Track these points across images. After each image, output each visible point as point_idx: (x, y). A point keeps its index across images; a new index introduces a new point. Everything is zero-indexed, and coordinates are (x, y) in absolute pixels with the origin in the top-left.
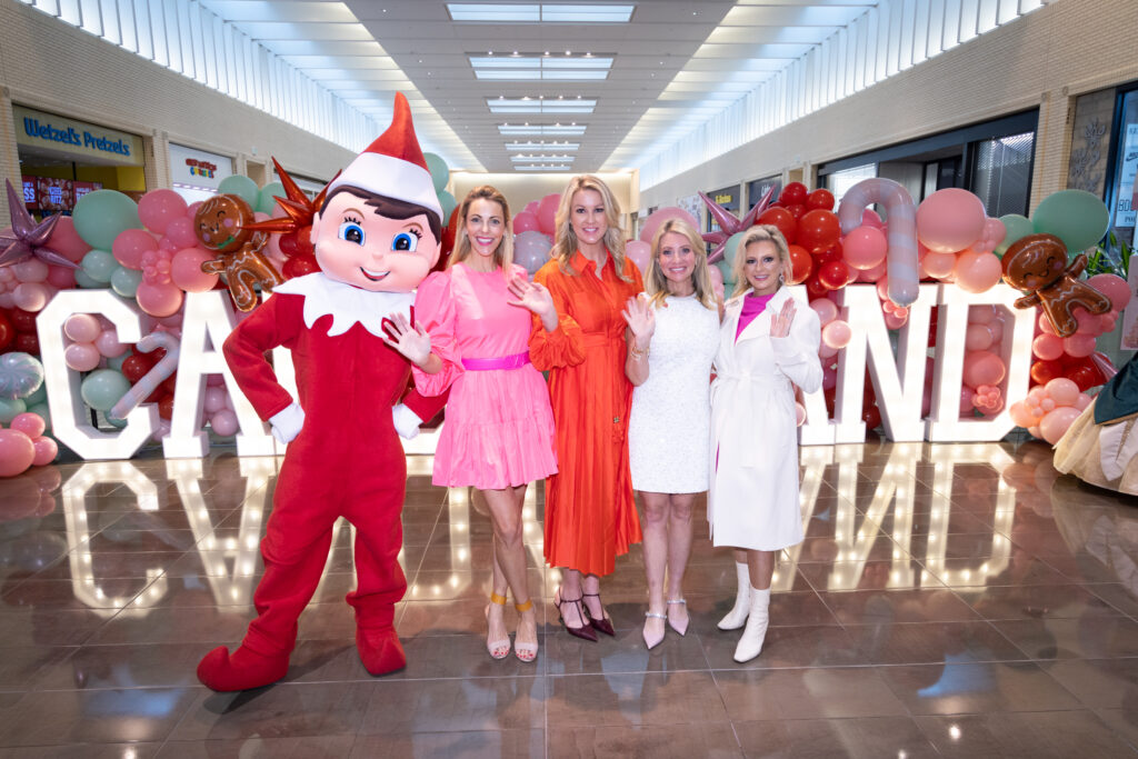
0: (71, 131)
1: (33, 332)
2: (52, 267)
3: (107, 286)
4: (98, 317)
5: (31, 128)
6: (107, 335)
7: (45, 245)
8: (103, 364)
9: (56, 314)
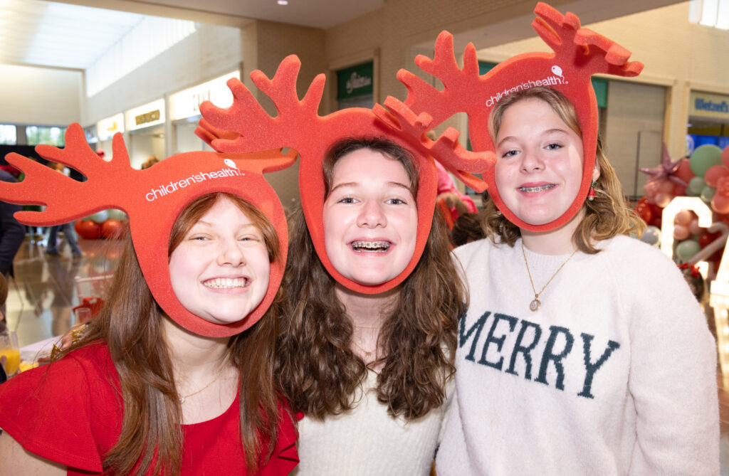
0: (724, 103)
1: (660, 217)
2: (676, 185)
3: (698, 195)
4: (692, 212)
5: (700, 104)
6: (694, 222)
7: (675, 174)
8: (690, 237)
9: (673, 208)
